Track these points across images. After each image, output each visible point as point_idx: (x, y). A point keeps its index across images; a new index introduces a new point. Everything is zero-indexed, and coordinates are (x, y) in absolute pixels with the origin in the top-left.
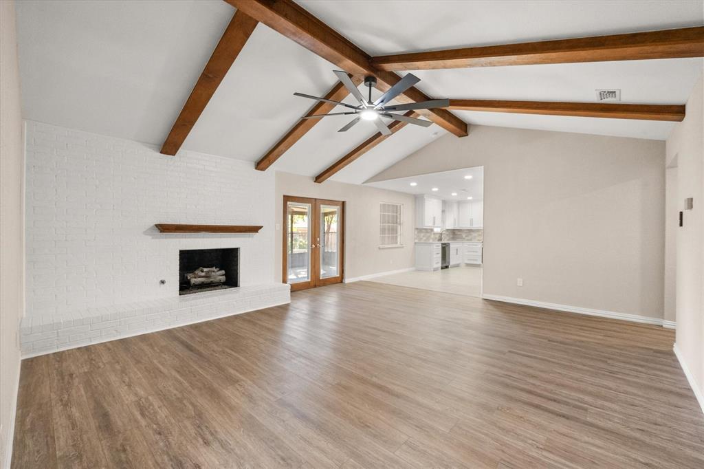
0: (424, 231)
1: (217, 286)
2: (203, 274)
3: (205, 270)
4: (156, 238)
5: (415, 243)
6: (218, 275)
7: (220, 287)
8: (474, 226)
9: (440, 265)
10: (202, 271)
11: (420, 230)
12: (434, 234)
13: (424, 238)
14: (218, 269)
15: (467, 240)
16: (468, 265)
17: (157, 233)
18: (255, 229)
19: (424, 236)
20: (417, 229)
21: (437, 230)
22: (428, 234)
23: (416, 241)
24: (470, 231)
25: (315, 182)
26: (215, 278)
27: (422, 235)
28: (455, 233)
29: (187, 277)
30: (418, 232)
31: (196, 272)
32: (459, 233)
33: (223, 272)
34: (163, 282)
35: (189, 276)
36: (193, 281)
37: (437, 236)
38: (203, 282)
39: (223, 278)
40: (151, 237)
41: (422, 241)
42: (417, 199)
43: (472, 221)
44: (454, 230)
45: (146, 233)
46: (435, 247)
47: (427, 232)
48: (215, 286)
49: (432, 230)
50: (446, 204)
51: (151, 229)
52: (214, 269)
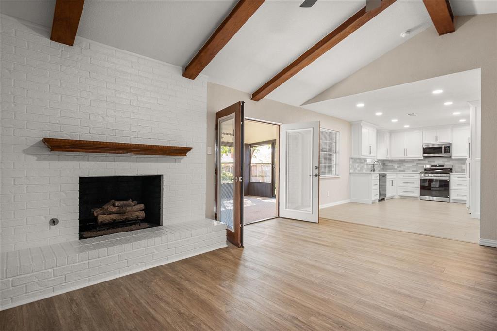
0: (358, 161)
1: (134, 224)
2: (115, 209)
3: (117, 203)
4: (45, 159)
5: (350, 173)
6: (136, 210)
7: (137, 226)
8: (409, 156)
9: (377, 197)
10: (114, 206)
11: (354, 160)
12: (367, 164)
13: (359, 169)
14: (136, 202)
15: (400, 171)
16: (402, 197)
17: (46, 153)
18: (182, 151)
19: (358, 167)
20: (352, 158)
21: (369, 160)
22: (362, 165)
23: (352, 171)
24: (402, 162)
25: (251, 99)
26: (131, 214)
27: (357, 165)
28: (385, 164)
29: (93, 214)
30: (353, 162)
31: (105, 207)
32: (390, 164)
33: (142, 206)
34: (54, 222)
35: (96, 212)
36: (101, 218)
37: (370, 166)
38: (114, 220)
39: (142, 215)
40: (36, 158)
41: (357, 171)
42: (353, 126)
43: (406, 150)
44: (384, 160)
45: (27, 152)
46: (373, 178)
47: (361, 162)
48: (131, 224)
49: (365, 160)
50: (379, 133)
51: (37, 145)
52: (130, 202)
